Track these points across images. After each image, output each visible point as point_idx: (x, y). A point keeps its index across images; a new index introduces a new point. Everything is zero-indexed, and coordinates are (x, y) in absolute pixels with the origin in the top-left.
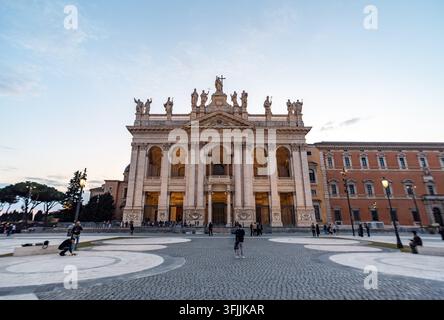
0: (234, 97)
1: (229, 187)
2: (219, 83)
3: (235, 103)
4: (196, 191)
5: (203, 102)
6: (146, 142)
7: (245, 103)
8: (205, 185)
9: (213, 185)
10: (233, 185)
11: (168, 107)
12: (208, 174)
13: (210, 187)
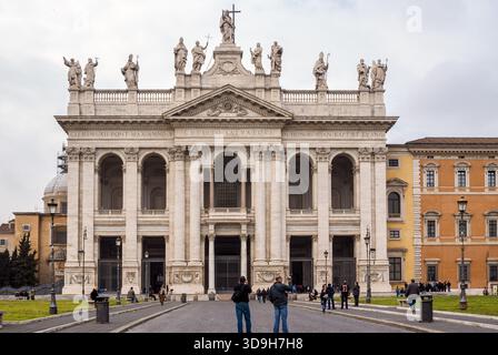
0: (256, 56)
1: (244, 227)
2: (227, 24)
3: (259, 67)
4: (187, 235)
5: (197, 65)
6: (93, 145)
7: (277, 66)
8: (203, 225)
9: (218, 225)
10: (251, 224)
11: (130, 75)
12: (207, 205)
13: (212, 227)
